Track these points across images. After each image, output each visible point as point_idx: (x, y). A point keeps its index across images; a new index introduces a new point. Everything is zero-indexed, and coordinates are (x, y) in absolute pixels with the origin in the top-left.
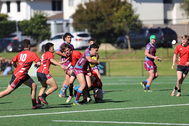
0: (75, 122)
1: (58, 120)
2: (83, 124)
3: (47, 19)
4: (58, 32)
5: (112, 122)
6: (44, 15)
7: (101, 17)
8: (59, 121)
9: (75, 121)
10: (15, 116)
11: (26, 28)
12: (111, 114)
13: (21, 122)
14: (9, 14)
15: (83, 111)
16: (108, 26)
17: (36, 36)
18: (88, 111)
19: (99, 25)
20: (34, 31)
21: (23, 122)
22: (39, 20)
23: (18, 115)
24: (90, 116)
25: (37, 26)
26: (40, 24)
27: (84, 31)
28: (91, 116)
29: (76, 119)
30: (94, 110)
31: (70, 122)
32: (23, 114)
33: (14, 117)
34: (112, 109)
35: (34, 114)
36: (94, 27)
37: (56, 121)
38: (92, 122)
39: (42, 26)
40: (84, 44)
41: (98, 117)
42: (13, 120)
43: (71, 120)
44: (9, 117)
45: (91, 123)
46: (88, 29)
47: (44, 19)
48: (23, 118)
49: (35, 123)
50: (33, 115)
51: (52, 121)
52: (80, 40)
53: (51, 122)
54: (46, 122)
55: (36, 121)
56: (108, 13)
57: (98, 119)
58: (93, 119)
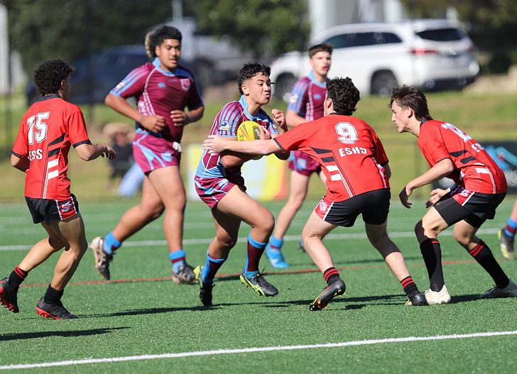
4: (339, 22)
10: (168, 355)
11: (211, 8)
15: (439, 337)
17: (248, 38)
18: (459, 336)
20: (244, 18)
23: (179, 351)
24: (466, 355)
27: (444, 17)
28: (470, 357)
30: (484, 334)
32: (198, 349)
33: (161, 360)
35: (243, 350)
40: (445, 70)
41: (500, 361)
44: (144, 360)
46: (459, 11)
48: (197, 364)
50: (237, 354)
52: (427, 52)
57: (500, 367)
58: (479, 369)
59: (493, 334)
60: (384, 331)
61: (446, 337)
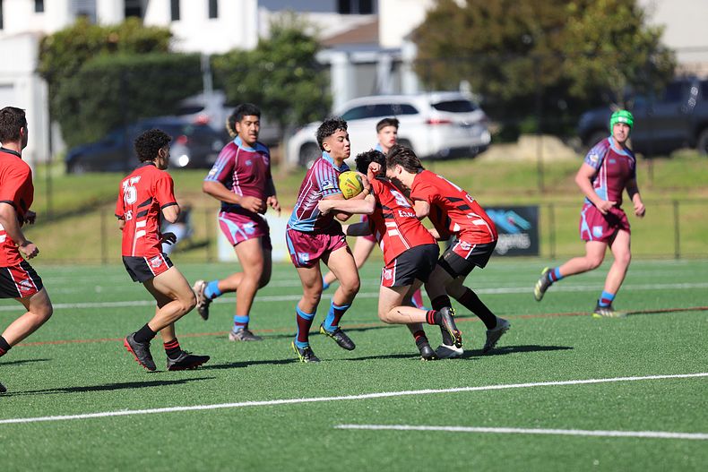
0: (422, 432)
1: (357, 423)
2: (453, 439)
3: (319, 46)
4: (359, 94)
5: (559, 431)
6: (309, 32)
7: (520, 38)
8: (362, 427)
9: (422, 428)
10: (199, 407)
11: (238, 82)
12: (559, 401)
13: (221, 432)
14: (177, 28)
15: (453, 390)
16: (548, 72)
17: (275, 109)
18: (471, 389)
19: (511, 69)
20: (270, 90)
21: (227, 431)
22: (288, 48)
23: (209, 403)
24: (479, 407)
25: (282, 73)
26: (291, 63)
27: (457, 89)
28: (482, 408)
29: (424, 422)
30: (495, 387)
31: (404, 430)
32: (227, 401)
33: (193, 411)
34: (560, 383)
35: (270, 403)
36: (494, 73)
37: (351, 426)
38: (485, 430)
39: (299, 72)
40: (459, 139)
41: (510, 412)
42: (190, 424)
43: (408, 423)
45: (480, 435)
46: (471, 83)
47: (307, 47)
48: (226, 415)
49: (271, 436)
50: (263, 406)
51: (335, 427)
52: (442, 122)
53: (331, 430)
54: (312, 432)
55: (277, 426)
56: (546, 22)
57: (509, 418)
58: (490, 419)
59: (503, 387)
60: (401, 384)
61: (459, 389)
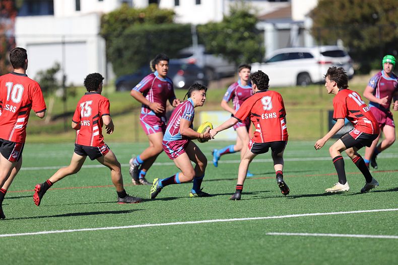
0: (315, 237)
1: (278, 232)
2: (332, 241)
3: (258, 20)
4: (280, 47)
5: (393, 237)
6: (252, 12)
7: (371, 15)
8: (281, 234)
9: (315, 235)
10: (190, 222)
11: (213, 39)
12: (393, 220)
13: (202, 237)
14: (178, 10)
15: (332, 213)
16: (387, 34)
17: (233, 55)
18: (343, 213)
19: (366, 33)
20: (230, 45)
21: (205, 236)
22: (240, 21)
23: (195, 220)
24: (347, 223)
25: (237, 35)
26: (242, 29)
27: (336, 44)
28: (349, 224)
29: (317, 231)
30: (357, 212)
31: (305, 236)
32: (206, 219)
33: (186, 224)
34: (393, 210)
35: (230, 220)
36: (356, 35)
37: (275, 233)
38: (351, 236)
39: (246, 34)
41: (365, 226)
42: (185, 232)
43: (307, 232)
44: (177, 225)
45: (348, 239)
46: (343, 41)
47: (250, 20)
48: (205, 227)
49: (230, 239)
50: (226, 222)
51: (266, 234)
52: (327, 62)
53: (264, 236)
54: (253, 237)
55: (233, 233)
56: (386, 7)
57: (365, 229)
58: (354, 230)
59: (361, 211)
60: (303, 210)
61: (336, 213)
